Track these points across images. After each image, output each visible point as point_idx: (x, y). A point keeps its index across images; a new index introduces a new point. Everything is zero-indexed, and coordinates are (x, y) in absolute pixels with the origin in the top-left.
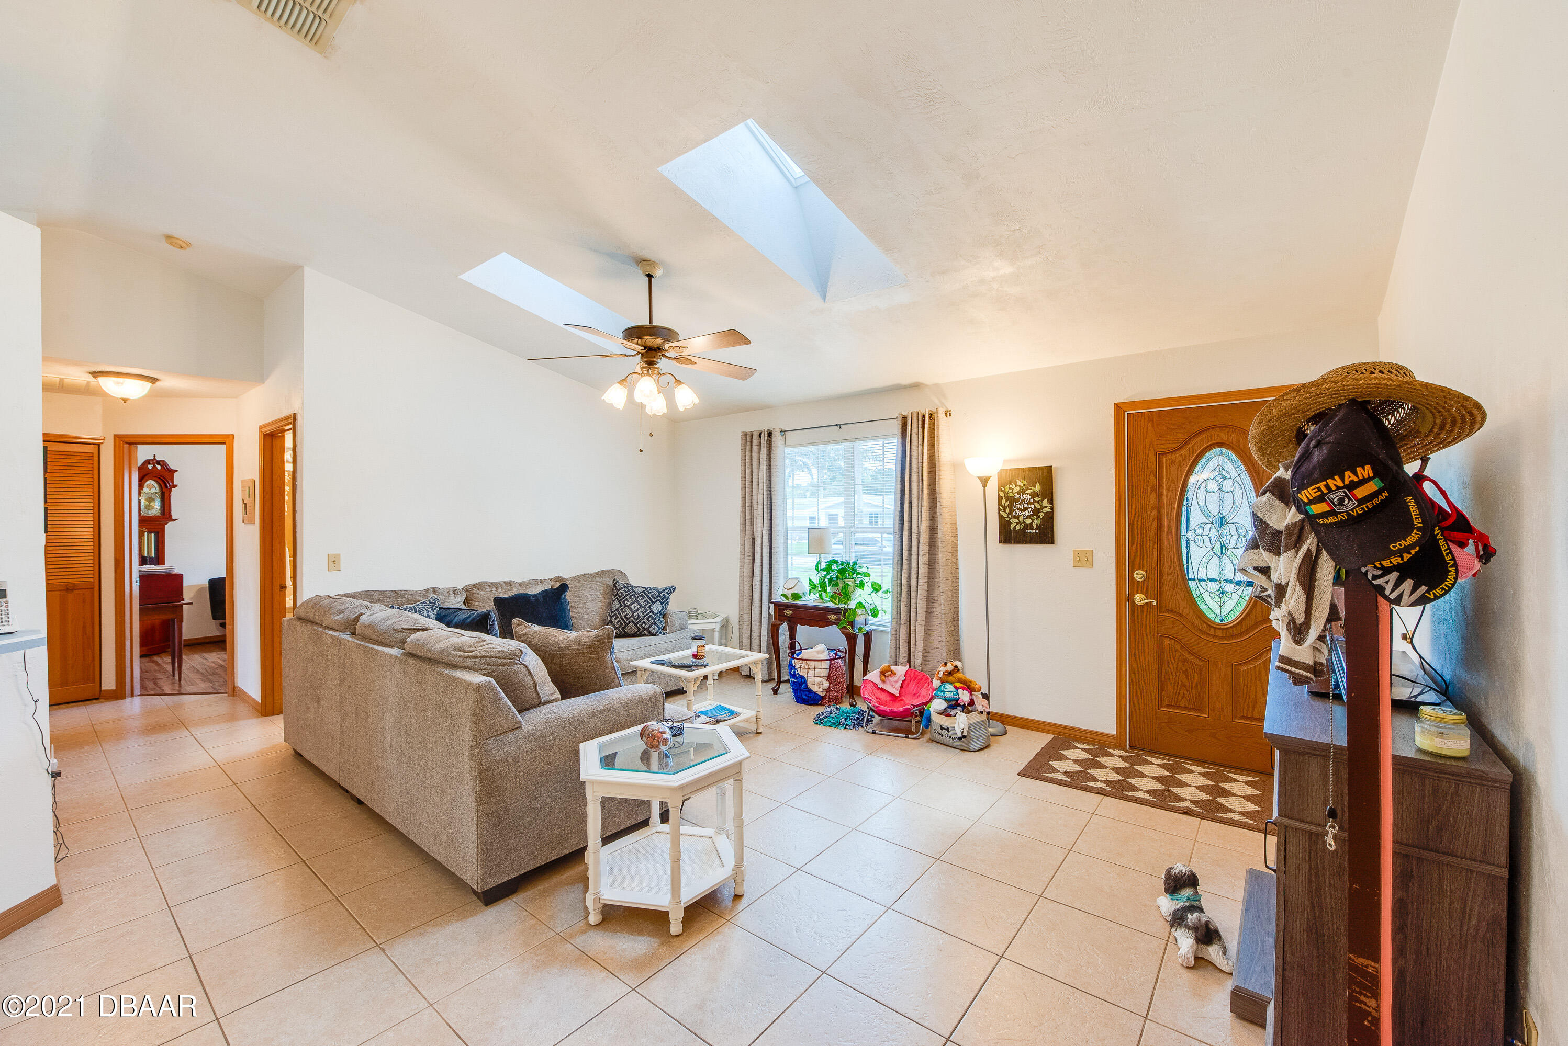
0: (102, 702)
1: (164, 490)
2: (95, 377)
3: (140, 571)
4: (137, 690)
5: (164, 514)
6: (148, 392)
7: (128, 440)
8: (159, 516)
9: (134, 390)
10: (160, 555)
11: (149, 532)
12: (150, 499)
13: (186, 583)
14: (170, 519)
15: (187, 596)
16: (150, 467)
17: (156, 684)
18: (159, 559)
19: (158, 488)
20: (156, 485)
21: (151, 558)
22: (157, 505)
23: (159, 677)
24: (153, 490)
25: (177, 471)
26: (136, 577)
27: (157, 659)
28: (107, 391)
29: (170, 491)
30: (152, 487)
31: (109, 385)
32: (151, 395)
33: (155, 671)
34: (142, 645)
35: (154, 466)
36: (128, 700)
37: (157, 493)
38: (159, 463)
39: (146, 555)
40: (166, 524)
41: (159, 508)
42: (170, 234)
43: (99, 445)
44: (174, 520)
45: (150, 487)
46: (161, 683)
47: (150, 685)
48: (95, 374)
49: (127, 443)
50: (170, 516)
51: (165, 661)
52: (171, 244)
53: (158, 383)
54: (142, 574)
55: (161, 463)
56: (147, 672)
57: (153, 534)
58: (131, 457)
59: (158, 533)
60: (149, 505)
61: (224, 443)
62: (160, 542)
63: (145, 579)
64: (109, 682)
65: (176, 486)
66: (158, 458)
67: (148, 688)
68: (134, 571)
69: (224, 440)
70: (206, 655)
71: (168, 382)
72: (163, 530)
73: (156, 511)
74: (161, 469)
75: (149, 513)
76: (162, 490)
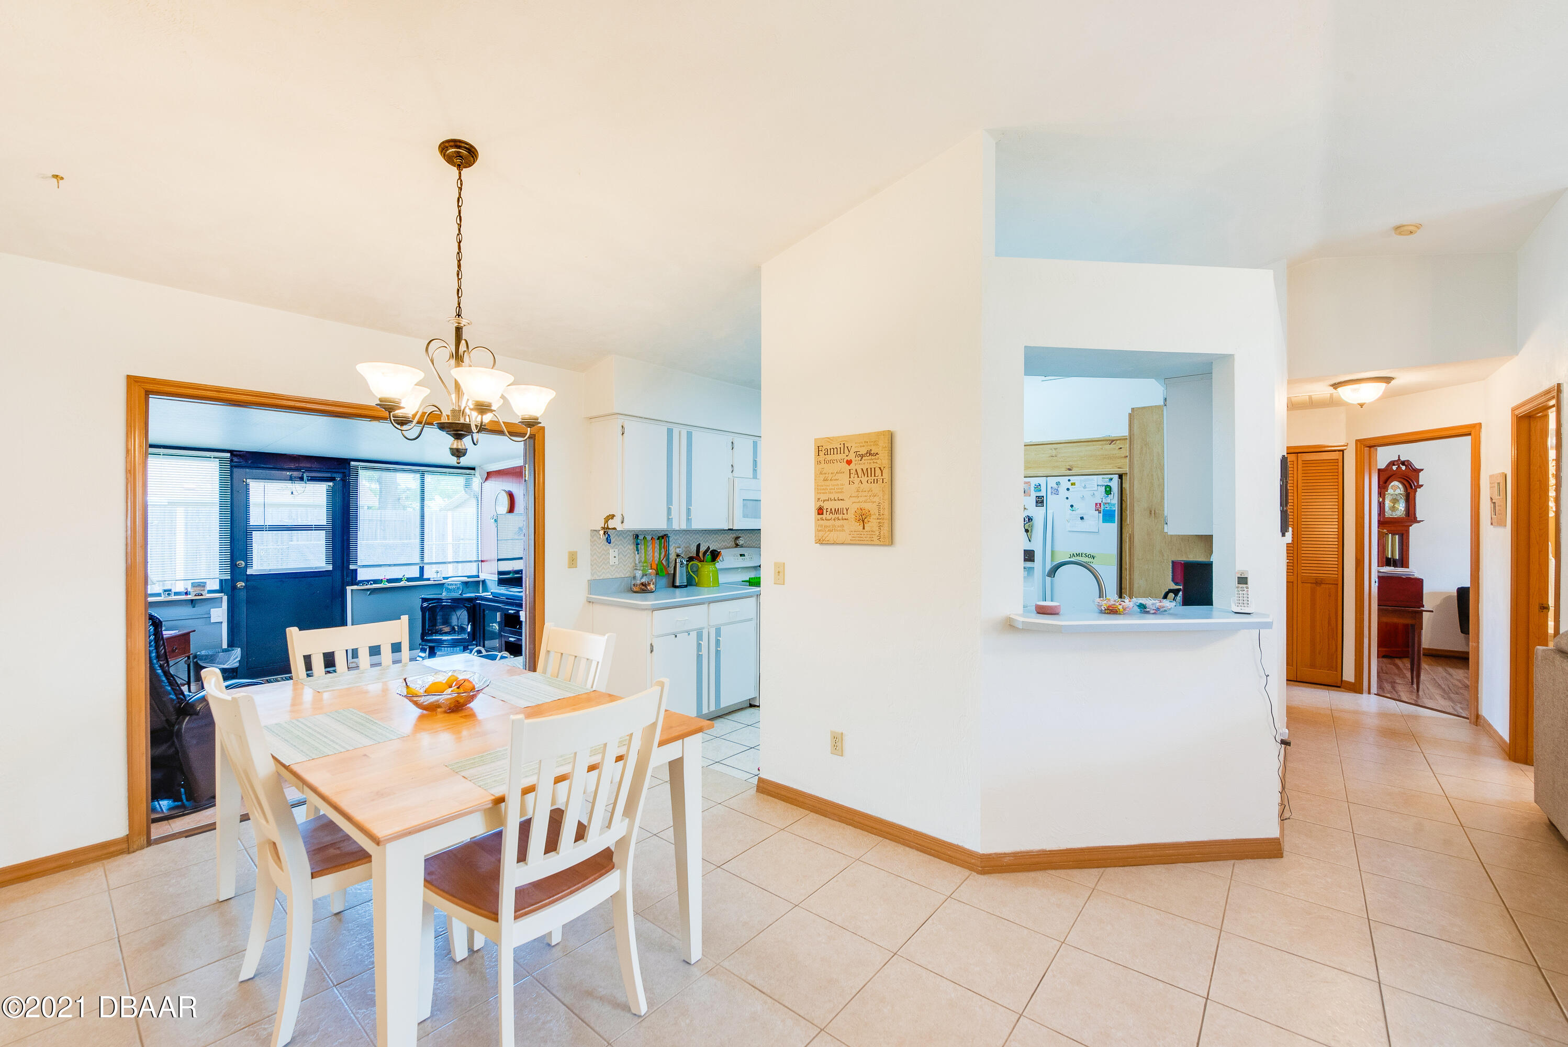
0: (1343, 691)
1: (1409, 490)
2: (1335, 388)
3: (1379, 572)
4: (1374, 689)
5: (1409, 516)
6: (1383, 393)
7: (1369, 443)
8: (1403, 518)
9: (1369, 393)
10: (1404, 556)
11: (1393, 534)
12: (1395, 501)
13: (1428, 589)
14: (1415, 520)
15: (1428, 603)
16: (1394, 468)
17: (1393, 688)
18: (1403, 561)
19: (1402, 489)
20: (1400, 486)
21: (1395, 561)
22: (1401, 506)
23: (1397, 681)
24: (1398, 491)
25: (1422, 470)
26: (1375, 577)
27: (1398, 661)
28: (1346, 400)
29: (1415, 491)
30: (1396, 488)
31: (1348, 394)
32: (1385, 397)
33: (1395, 674)
34: (1380, 645)
35: (1399, 466)
36: (1365, 695)
37: (1401, 494)
38: (1403, 463)
39: (1390, 557)
40: (1411, 526)
41: (1403, 509)
42: (1398, 223)
43: (1343, 451)
44: (1419, 522)
45: (1395, 488)
46: (1399, 688)
47: (1388, 686)
48: (1335, 386)
49: (1368, 446)
50: (1415, 518)
51: (1404, 664)
52: (1400, 234)
53: (1393, 382)
54: (1381, 575)
55: (1406, 463)
56: (1387, 673)
57: (1398, 536)
58: (1371, 460)
59: (1403, 534)
60: (1394, 507)
61: (1469, 434)
62: (1404, 543)
63: (1384, 581)
64: (1349, 674)
65: (1422, 486)
66: (1402, 459)
67: (1385, 689)
68: (1374, 571)
69: (1471, 431)
70: (1451, 670)
71: (1403, 378)
72: (1408, 532)
73: (1400, 512)
74: (1406, 469)
75: (1391, 515)
76: (1407, 491)
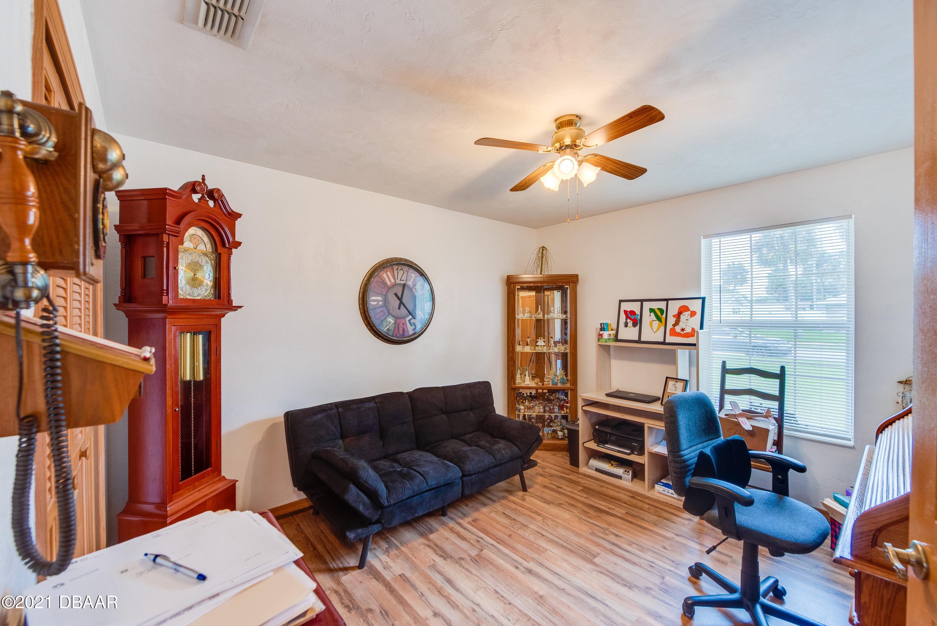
1: (220, 249)
5: (219, 298)
8: (210, 300)
11: (195, 332)
14: (230, 306)
18: (211, 385)
20: (206, 239)
21: (197, 385)
22: (206, 278)
25: (240, 214)
29: (230, 252)
35: (203, 197)
38: (211, 194)
39: (189, 378)
40: (223, 316)
41: (210, 283)
44: (236, 309)
50: (230, 301)
55: (216, 195)
57: (201, 337)
59: (209, 332)
60: (195, 271)
62: (213, 350)
65: (240, 244)
66: (211, 185)
72: (218, 327)
73: (206, 290)
74: (215, 206)
75: (189, 295)
76: (216, 251)
